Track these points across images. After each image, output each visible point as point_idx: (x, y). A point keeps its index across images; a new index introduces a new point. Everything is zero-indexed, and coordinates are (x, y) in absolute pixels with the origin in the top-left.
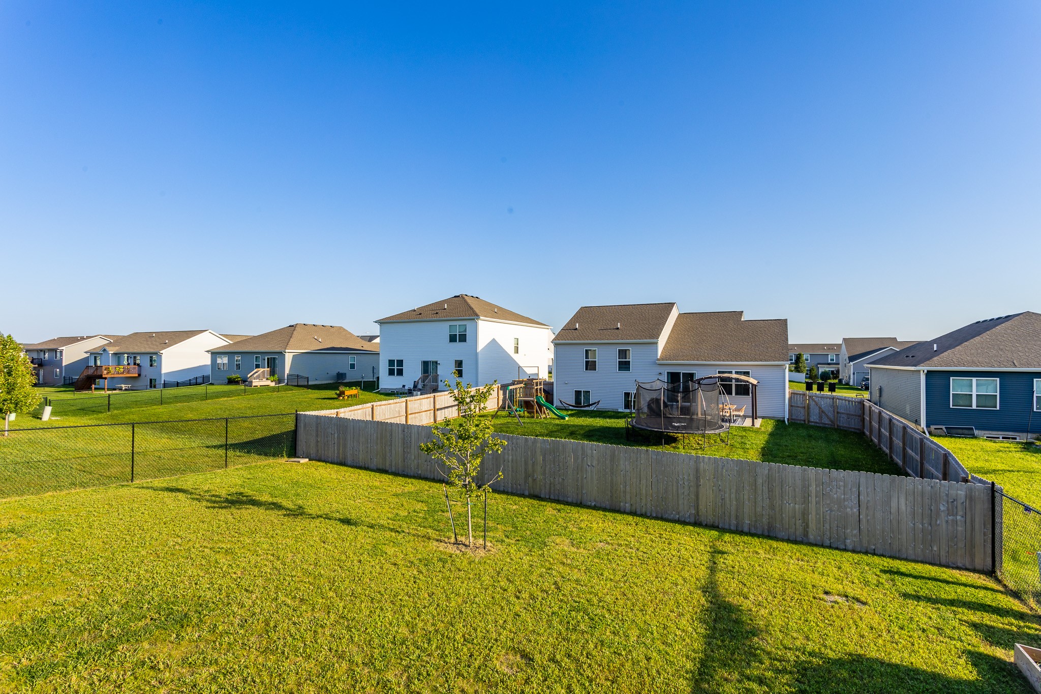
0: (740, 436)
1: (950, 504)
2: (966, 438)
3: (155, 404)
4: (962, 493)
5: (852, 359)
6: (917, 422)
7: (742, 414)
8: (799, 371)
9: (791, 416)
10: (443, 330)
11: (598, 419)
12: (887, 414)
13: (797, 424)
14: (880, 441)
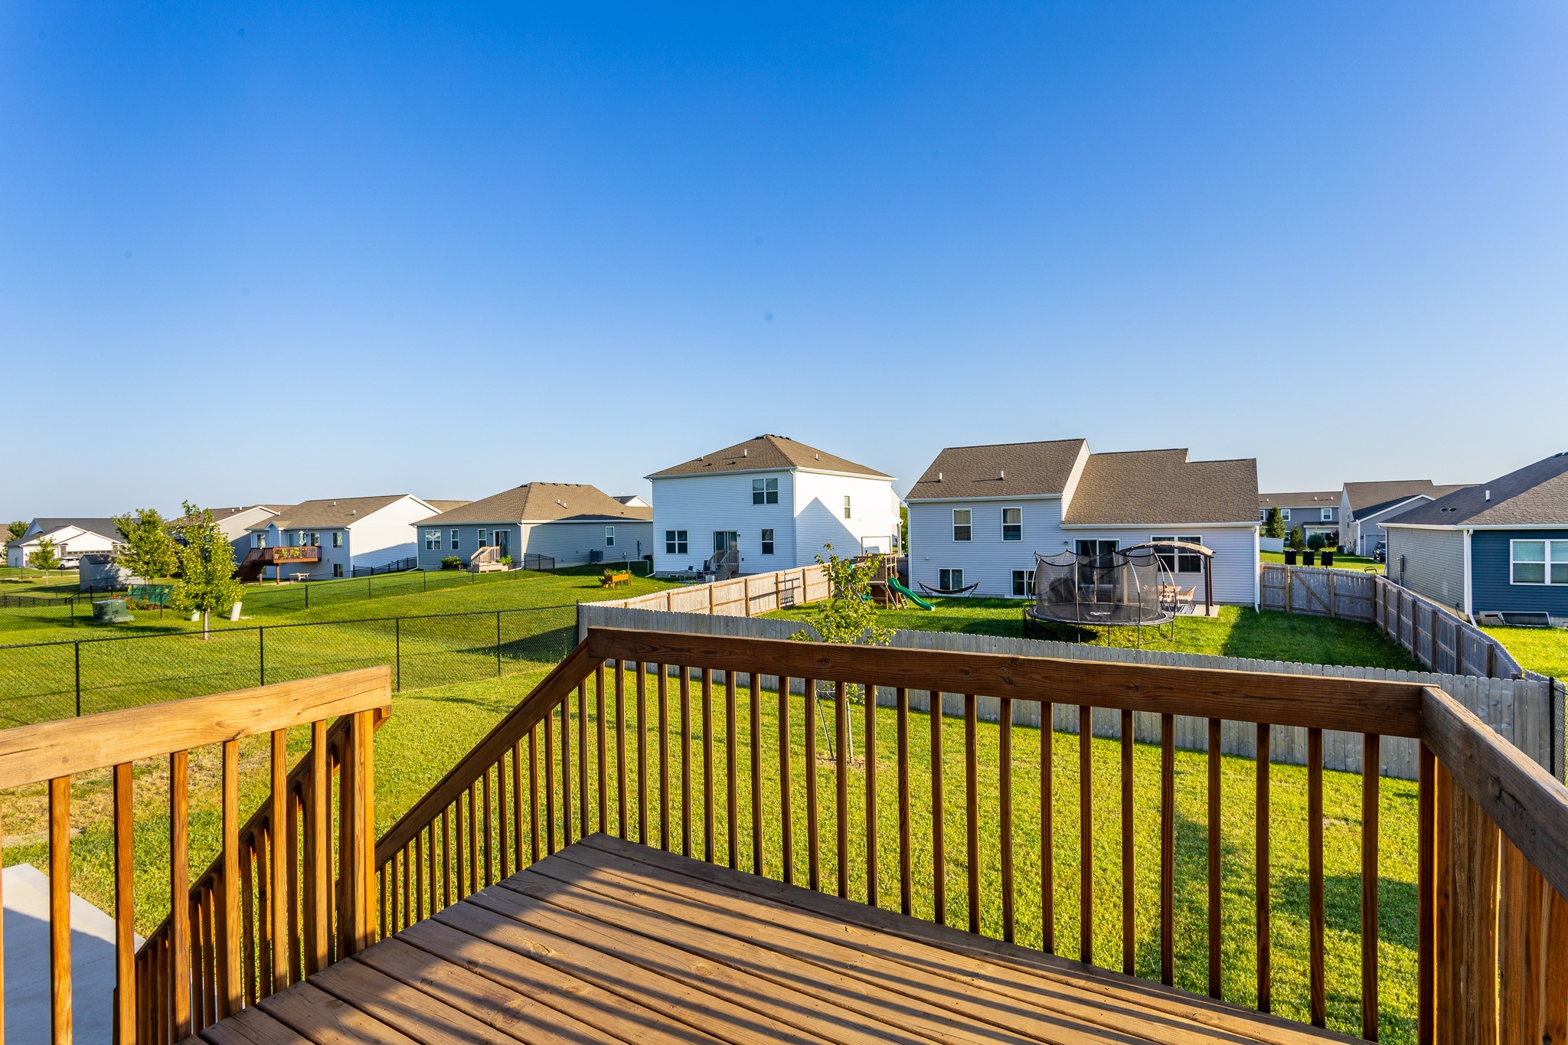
0: (1189, 630)
1: (1491, 707)
2: (1534, 628)
3: (362, 598)
4: (1508, 693)
5: (1358, 515)
6: (1459, 607)
7: (1189, 598)
8: (1273, 536)
9: (1264, 601)
10: (744, 486)
11: (978, 609)
12: (1410, 595)
13: (1273, 612)
14: (1399, 634)
